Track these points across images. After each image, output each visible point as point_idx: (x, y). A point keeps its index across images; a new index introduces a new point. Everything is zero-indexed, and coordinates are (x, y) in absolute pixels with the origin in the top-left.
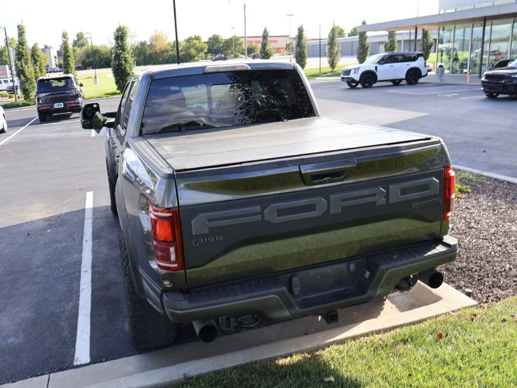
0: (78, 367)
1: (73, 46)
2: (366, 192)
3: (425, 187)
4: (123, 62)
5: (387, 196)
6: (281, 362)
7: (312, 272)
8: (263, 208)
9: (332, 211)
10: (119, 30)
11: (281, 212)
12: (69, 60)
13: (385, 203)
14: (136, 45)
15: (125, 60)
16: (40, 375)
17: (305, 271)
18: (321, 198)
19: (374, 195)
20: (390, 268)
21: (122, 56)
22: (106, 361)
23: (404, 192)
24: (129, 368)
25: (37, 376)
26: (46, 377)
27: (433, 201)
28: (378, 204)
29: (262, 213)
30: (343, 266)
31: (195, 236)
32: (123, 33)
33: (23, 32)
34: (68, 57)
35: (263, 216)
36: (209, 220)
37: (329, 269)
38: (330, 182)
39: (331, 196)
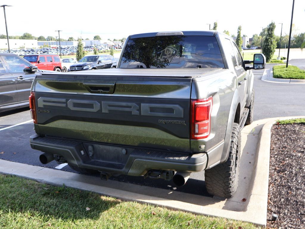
0: (57, 169)
1: (260, 36)
2: (124, 104)
3: (171, 110)
4: (270, 44)
5: (139, 110)
6: (104, 198)
7: (101, 147)
8: (67, 100)
9: (103, 111)
10: (270, 25)
11: (75, 105)
12: (239, 42)
13: (138, 114)
14: (298, 35)
15: (271, 43)
16: (42, 167)
17: (98, 145)
18: (96, 102)
19: (130, 107)
20: (137, 158)
21: (269, 40)
22: (66, 171)
23: (152, 109)
24: (67, 177)
25: (41, 166)
26: (43, 168)
27: (177, 122)
28: (133, 114)
29: (66, 103)
30: (119, 149)
31: (39, 108)
32: (273, 26)
33: (216, 26)
34: (239, 40)
35: (67, 105)
36: (44, 101)
37: (111, 148)
38: (102, 93)
39: (102, 102)
